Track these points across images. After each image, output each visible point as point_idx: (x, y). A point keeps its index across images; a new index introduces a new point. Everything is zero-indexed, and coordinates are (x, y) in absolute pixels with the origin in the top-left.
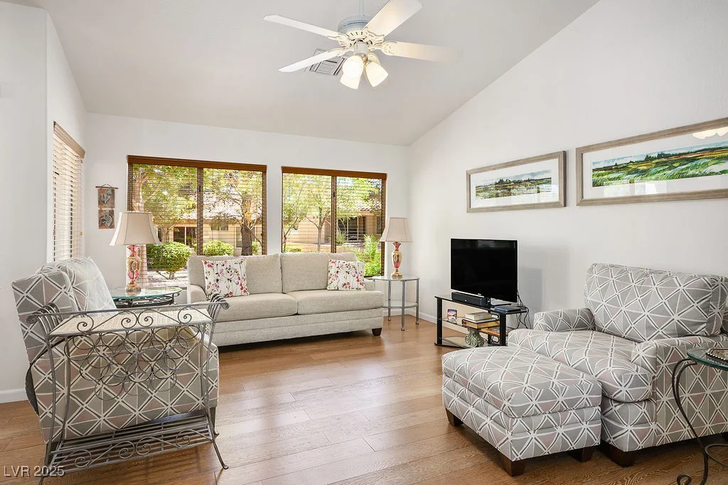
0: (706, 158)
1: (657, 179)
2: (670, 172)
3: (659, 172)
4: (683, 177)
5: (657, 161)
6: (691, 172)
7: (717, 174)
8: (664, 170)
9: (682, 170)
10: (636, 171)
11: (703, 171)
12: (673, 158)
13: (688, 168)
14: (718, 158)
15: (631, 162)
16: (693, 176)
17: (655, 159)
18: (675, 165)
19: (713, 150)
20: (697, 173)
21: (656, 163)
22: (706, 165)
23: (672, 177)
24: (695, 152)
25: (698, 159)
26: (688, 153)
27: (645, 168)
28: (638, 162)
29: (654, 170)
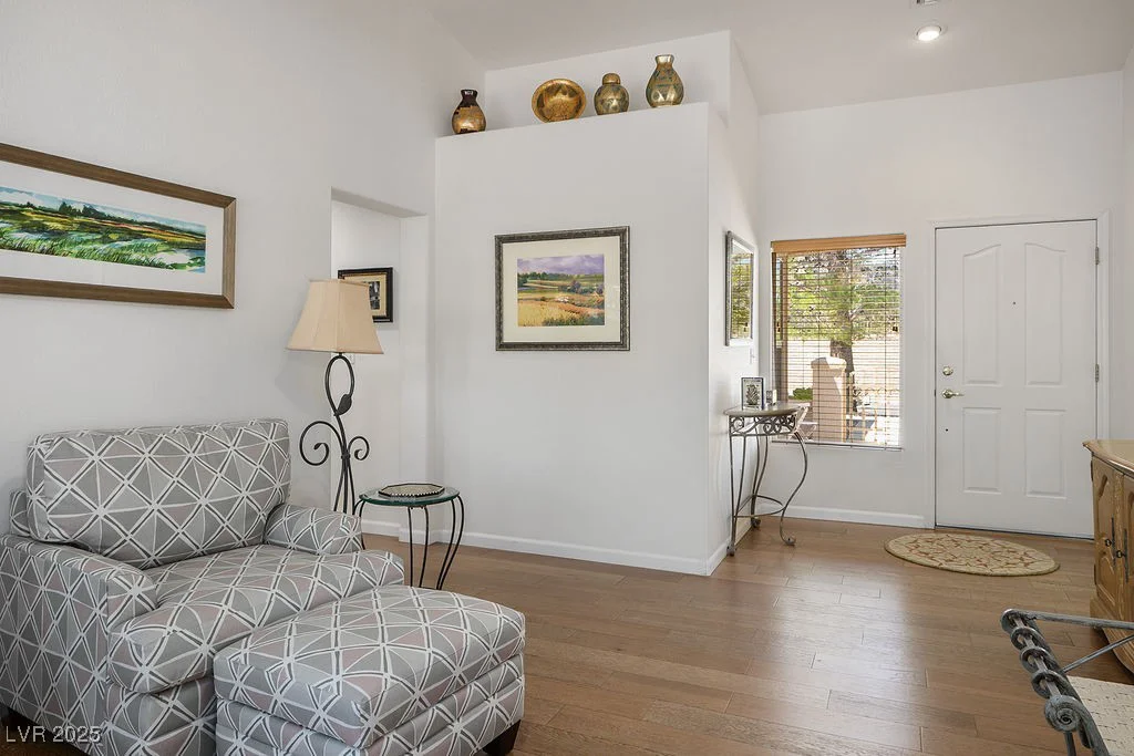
0: (154, 238)
1: (80, 255)
2: (105, 247)
3: (85, 242)
4: (123, 261)
5: (82, 219)
6: (135, 256)
7: (167, 267)
8: (94, 241)
9: (123, 248)
10: (41, 229)
11: (151, 258)
12: (109, 224)
13: (130, 247)
14: (169, 243)
15: (29, 205)
16: (139, 263)
17: (79, 214)
18: (113, 237)
19: (164, 228)
20: (143, 259)
21: (81, 223)
22: (153, 250)
23: (107, 258)
24: (142, 224)
25: (145, 237)
26: (131, 222)
27: (60, 226)
28: (45, 211)
29: (75, 236)
